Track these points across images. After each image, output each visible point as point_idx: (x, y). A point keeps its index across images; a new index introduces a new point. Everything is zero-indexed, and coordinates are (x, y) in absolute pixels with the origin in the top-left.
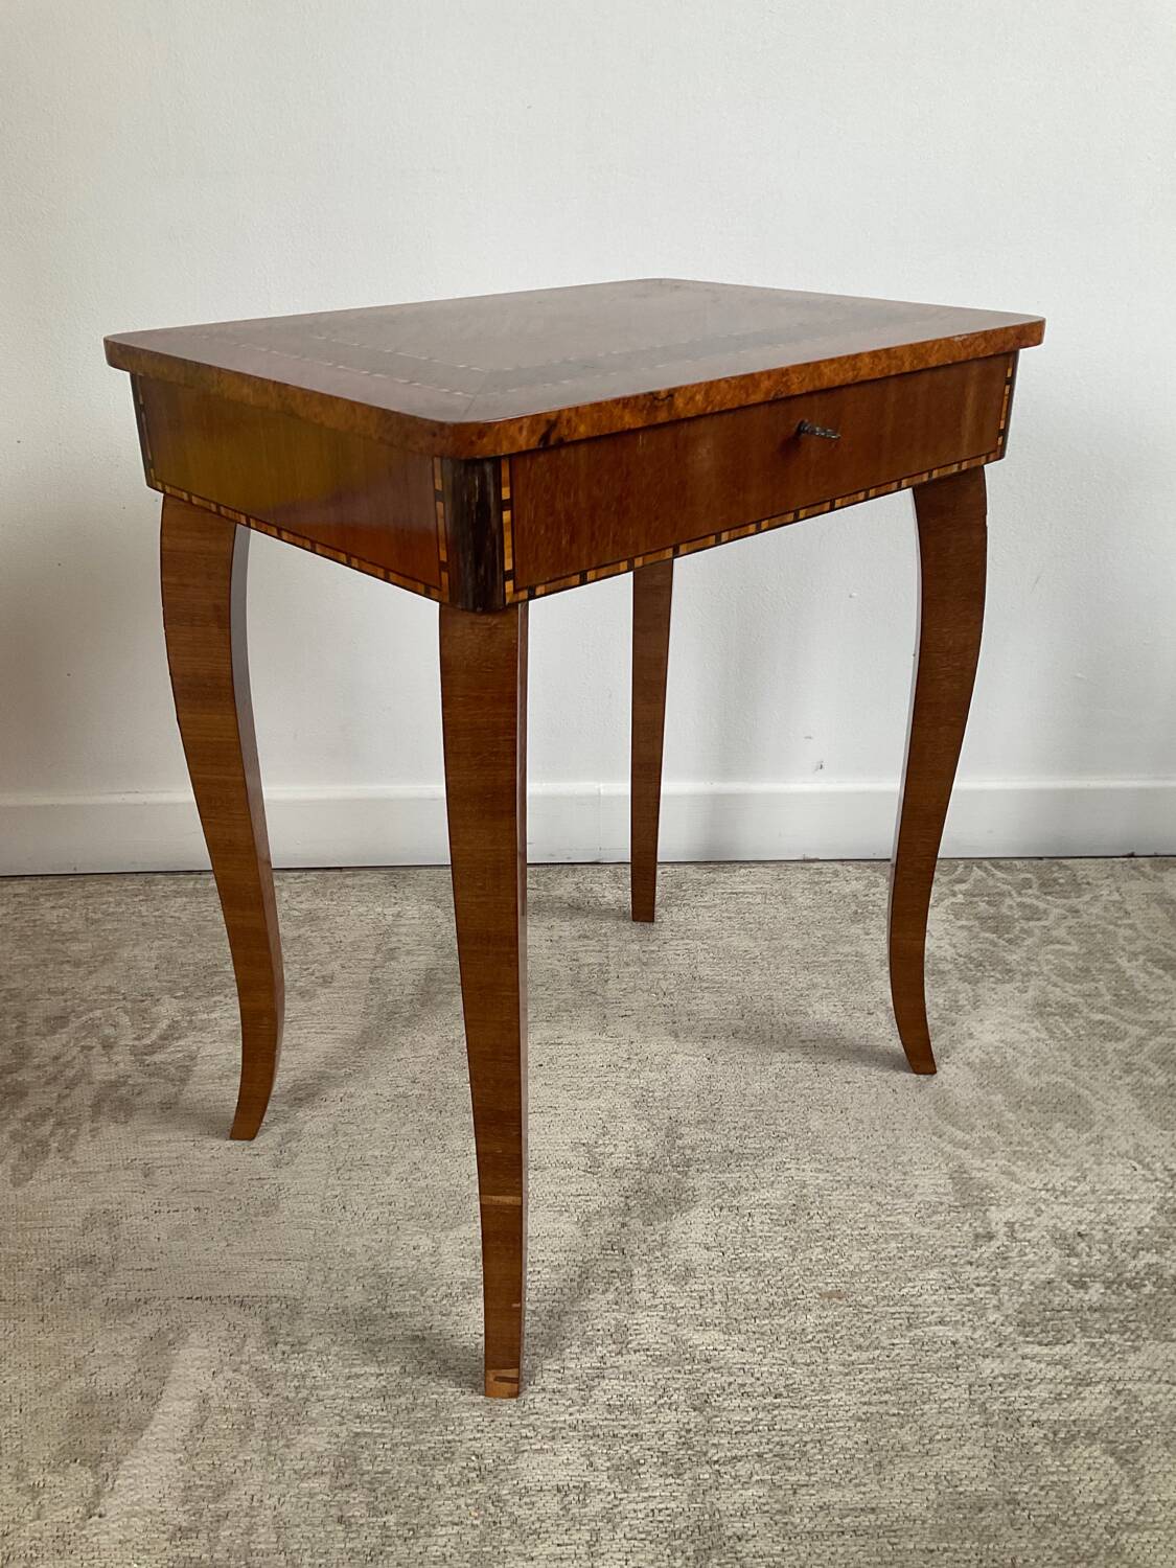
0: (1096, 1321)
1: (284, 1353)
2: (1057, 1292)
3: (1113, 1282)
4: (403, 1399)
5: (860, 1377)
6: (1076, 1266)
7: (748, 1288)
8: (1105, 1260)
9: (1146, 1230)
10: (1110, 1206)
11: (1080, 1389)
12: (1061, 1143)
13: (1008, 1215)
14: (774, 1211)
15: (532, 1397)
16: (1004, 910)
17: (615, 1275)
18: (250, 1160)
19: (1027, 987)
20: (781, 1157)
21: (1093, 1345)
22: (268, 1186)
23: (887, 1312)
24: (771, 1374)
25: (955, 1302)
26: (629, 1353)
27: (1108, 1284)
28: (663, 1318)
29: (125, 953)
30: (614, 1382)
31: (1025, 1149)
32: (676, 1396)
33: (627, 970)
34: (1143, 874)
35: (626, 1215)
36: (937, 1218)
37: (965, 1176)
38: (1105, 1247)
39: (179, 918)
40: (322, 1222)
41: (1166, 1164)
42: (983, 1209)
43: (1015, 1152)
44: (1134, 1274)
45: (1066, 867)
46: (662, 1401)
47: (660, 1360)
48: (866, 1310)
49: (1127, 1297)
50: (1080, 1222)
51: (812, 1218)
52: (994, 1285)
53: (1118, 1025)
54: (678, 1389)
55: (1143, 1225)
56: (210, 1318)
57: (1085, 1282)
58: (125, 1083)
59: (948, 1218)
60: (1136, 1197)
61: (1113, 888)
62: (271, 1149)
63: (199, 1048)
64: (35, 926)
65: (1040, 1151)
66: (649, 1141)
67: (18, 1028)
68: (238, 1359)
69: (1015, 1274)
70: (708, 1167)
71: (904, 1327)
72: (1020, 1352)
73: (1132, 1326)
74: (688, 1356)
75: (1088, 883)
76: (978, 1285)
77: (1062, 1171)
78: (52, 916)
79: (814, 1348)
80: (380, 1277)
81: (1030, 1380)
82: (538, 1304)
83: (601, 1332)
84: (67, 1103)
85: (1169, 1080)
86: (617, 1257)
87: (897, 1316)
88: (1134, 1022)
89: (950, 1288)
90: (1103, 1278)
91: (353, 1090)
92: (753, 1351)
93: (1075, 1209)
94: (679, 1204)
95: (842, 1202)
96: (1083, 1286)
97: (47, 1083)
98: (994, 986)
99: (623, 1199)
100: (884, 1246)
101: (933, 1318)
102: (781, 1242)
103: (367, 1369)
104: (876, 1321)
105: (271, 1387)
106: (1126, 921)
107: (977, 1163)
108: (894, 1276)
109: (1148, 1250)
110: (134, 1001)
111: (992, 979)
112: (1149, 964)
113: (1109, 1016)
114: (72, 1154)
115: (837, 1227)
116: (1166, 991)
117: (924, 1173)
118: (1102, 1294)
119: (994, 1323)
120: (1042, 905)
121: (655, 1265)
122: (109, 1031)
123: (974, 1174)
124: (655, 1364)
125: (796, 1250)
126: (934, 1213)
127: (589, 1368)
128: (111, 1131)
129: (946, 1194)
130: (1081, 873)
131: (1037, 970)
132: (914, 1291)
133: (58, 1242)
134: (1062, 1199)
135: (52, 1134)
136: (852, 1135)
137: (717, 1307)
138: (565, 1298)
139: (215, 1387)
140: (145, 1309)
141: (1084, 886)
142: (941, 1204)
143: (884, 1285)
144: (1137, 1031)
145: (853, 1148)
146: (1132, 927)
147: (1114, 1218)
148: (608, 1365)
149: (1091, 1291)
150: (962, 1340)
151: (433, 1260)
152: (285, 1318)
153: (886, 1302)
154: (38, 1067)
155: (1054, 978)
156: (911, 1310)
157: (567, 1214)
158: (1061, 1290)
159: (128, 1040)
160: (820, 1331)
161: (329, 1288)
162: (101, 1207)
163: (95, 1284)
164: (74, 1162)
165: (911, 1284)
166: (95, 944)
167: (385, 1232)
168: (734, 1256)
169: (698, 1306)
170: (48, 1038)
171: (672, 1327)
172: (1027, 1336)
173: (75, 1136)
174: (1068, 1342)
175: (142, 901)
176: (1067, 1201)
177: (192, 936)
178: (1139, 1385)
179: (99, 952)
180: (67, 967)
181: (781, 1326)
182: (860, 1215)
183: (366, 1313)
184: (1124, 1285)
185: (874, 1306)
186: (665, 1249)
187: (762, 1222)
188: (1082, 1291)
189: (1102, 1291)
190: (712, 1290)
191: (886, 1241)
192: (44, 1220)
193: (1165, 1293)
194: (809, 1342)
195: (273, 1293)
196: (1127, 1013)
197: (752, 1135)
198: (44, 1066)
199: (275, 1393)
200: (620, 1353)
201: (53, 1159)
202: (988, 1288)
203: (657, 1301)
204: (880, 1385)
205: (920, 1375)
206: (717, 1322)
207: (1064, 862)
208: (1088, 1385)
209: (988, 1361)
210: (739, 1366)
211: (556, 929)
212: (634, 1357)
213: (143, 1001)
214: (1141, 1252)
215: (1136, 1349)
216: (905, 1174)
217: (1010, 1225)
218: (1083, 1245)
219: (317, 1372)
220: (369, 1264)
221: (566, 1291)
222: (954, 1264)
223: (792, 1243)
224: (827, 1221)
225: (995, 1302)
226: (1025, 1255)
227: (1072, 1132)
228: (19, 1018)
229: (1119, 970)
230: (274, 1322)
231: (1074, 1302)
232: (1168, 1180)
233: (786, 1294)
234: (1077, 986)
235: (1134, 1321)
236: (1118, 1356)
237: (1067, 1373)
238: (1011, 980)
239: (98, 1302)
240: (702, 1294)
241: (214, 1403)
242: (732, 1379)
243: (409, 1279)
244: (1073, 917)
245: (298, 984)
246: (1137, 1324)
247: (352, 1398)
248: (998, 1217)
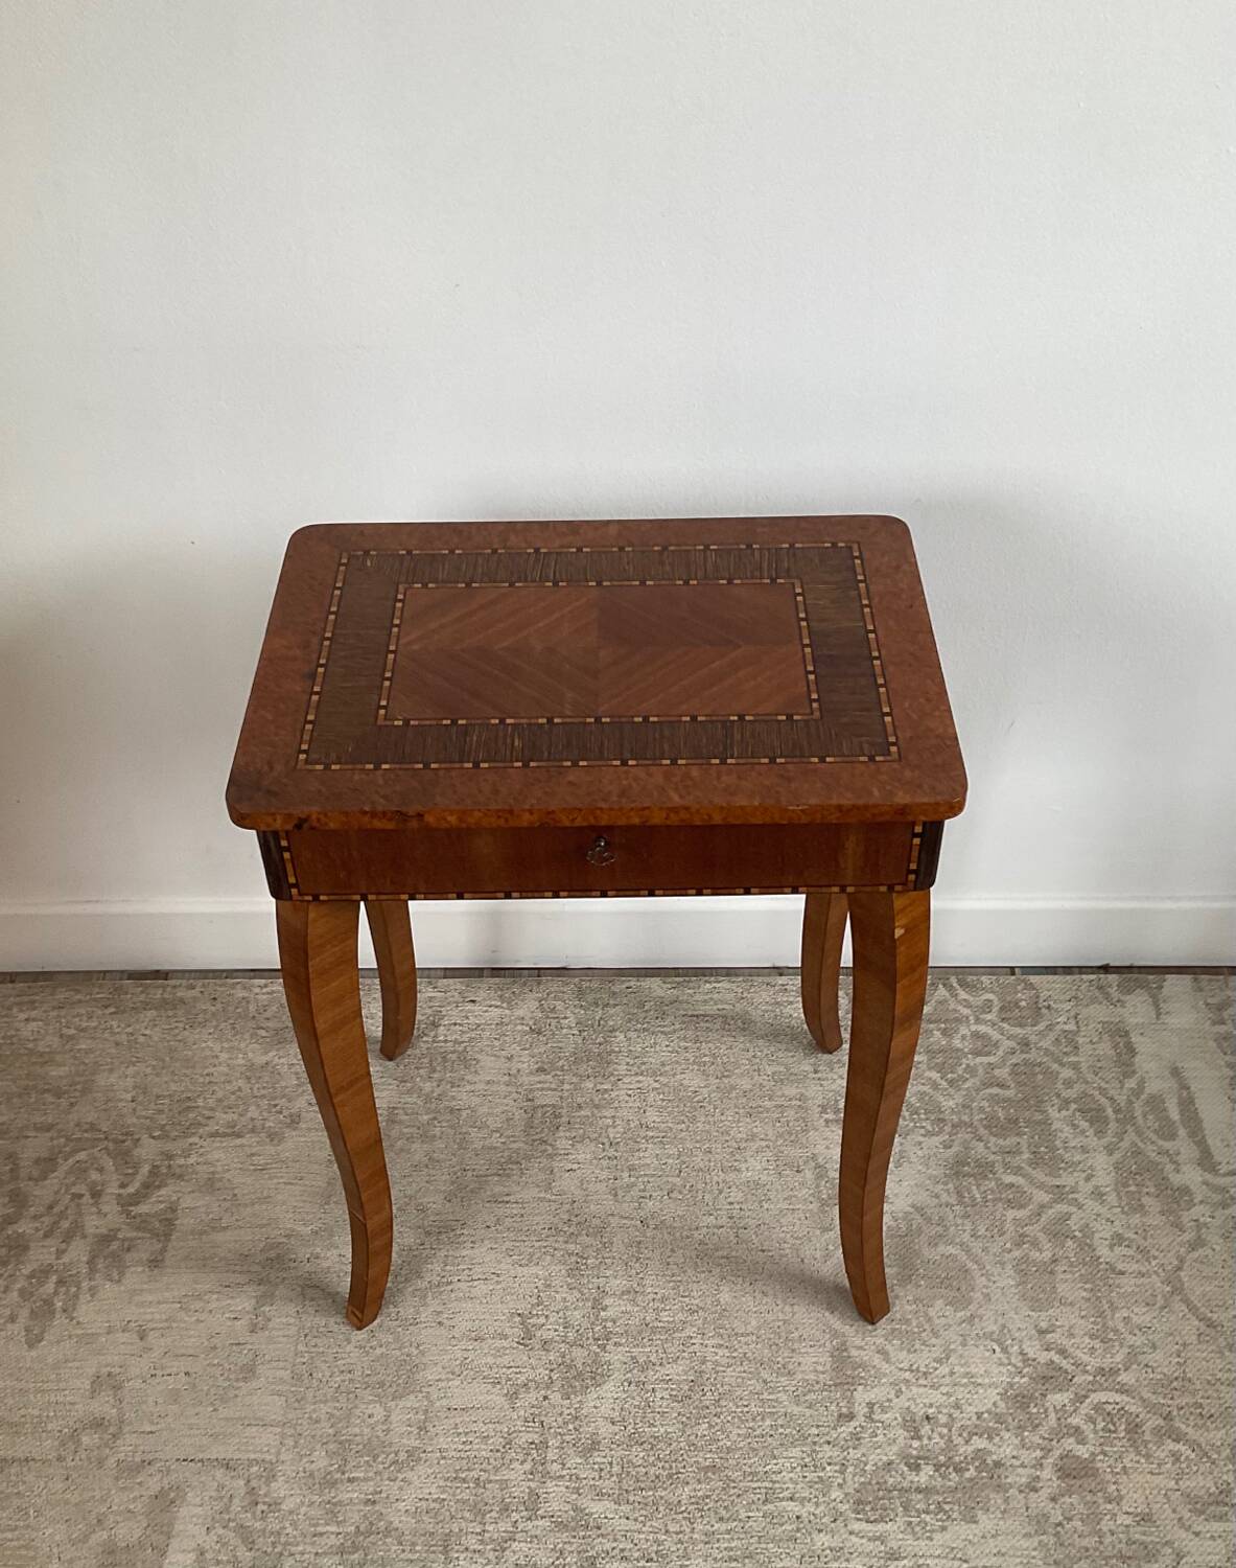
0: (919, 1501)
1: (263, 1512)
2: (893, 1473)
3: (942, 1465)
4: (356, 1555)
5: (717, 1545)
6: (916, 1449)
7: (640, 1462)
8: (942, 1443)
9: (986, 1415)
10: (962, 1389)
11: (889, 1562)
12: (937, 1322)
13: (872, 1395)
14: (674, 1386)
15: (456, 1555)
16: (957, 1043)
17: (533, 1446)
18: (229, 1323)
19: (953, 1141)
20: (690, 1331)
21: (911, 1523)
22: (245, 1352)
23: (749, 1487)
24: (647, 1540)
25: (807, 1479)
26: (537, 1519)
27: (937, 1468)
28: (567, 1487)
29: (102, 1080)
30: (522, 1544)
31: (904, 1327)
32: (569, 1559)
33: (578, 1114)
34: (1107, 996)
35: (548, 1388)
36: (809, 1397)
37: (845, 1354)
38: (945, 1431)
39: (150, 1037)
40: (293, 1389)
41: (1024, 1347)
42: (852, 1388)
43: (894, 1330)
44: (962, 1458)
45: (1031, 986)
46: (558, 1562)
47: (562, 1526)
48: (733, 1485)
49: (950, 1480)
50: (931, 1406)
51: (704, 1395)
52: (843, 1464)
53: (1025, 1189)
54: (572, 1552)
55: (984, 1410)
56: (203, 1479)
57: (919, 1464)
58: (115, 1238)
59: (820, 1397)
60: (987, 1381)
61: (1072, 1013)
62: (248, 1312)
63: (179, 1199)
64: (12, 1044)
65: (916, 1330)
66: (576, 1313)
67: (12, 1170)
68: (227, 1517)
69: (864, 1455)
70: (624, 1341)
71: (761, 1502)
72: (849, 1528)
73: (947, 1507)
74: (583, 1523)
75: (1049, 1007)
76: (829, 1464)
77: (930, 1351)
78: (28, 1030)
79: (684, 1518)
80: (340, 1443)
81: (851, 1553)
82: (467, 1473)
83: (517, 1500)
84: (66, 1259)
85: (1054, 1255)
86: (537, 1430)
87: (758, 1491)
88: (1041, 1186)
89: (806, 1466)
90: (935, 1461)
91: (318, 1250)
92: (636, 1520)
93: (931, 1391)
94: (594, 1378)
95: (734, 1379)
96: (916, 1468)
97: (46, 1236)
98: (921, 1139)
99: (547, 1372)
100: (760, 1424)
101: (786, 1494)
102: (676, 1418)
103: (328, 1528)
104: (739, 1495)
105: (253, 1542)
106: (1073, 1059)
107: (858, 1342)
108: (762, 1454)
109: (981, 1437)
110: (115, 1141)
111: (922, 1131)
112: (1078, 1114)
113: (1020, 1178)
114: (75, 1315)
115: (725, 1404)
116: (1084, 1150)
117: (810, 1350)
118: (930, 1476)
119: (835, 1500)
120: (995, 1035)
121: (567, 1438)
122: (94, 1176)
123: (854, 1353)
124: (556, 1529)
125: (687, 1425)
126: (809, 1391)
127: (504, 1532)
128: (108, 1289)
129: (823, 1373)
130: (1044, 995)
131: (967, 1120)
132: (775, 1468)
133: (71, 1404)
134: (922, 1382)
135: (56, 1293)
136: (754, 1309)
137: (614, 1478)
138: (491, 1467)
139: (209, 1541)
140: (152, 1470)
141: (1044, 1011)
142: (817, 1383)
143: (752, 1461)
144: (1042, 1197)
145: (754, 1323)
146: (1075, 1066)
147: (962, 1402)
148: (519, 1529)
149: (922, 1474)
150: (805, 1515)
151: (385, 1428)
152: (263, 1479)
153: (750, 1478)
154: (35, 1218)
155: (982, 1131)
156: (770, 1485)
157: (499, 1386)
158: (897, 1472)
159: (113, 1189)
160: (693, 1503)
161: (298, 1453)
162: (105, 1370)
163: (106, 1445)
164: (78, 1323)
165: (775, 1461)
166: (73, 1068)
167: (345, 1400)
168: (633, 1431)
169: (597, 1477)
170: (40, 1183)
171: (575, 1496)
172: (859, 1513)
173: (76, 1296)
174: (891, 1520)
175: (114, 1013)
176: (925, 1383)
177: (163, 1061)
178: (937, 1561)
179: (77, 1079)
180: (49, 1098)
181: (662, 1498)
182: (746, 1393)
183: (329, 1477)
184: (951, 1469)
185: (740, 1481)
186: (577, 1422)
187: (662, 1398)
188: (914, 1473)
189: (931, 1473)
190: (611, 1464)
191: (763, 1419)
192: (59, 1381)
193: (983, 1478)
194: (682, 1512)
195: (252, 1456)
196: (1039, 1175)
197: (668, 1308)
198: (41, 1216)
199: (256, 1547)
200: (530, 1519)
201: (60, 1320)
202: (837, 1468)
203: (565, 1472)
204: (731, 1553)
205: (764, 1546)
206: (611, 1492)
207: (1034, 979)
208: (896, 1559)
209: (821, 1535)
210: (623, 1533)
211: (516, 1059)
212: (540, 1523)
213: (124, 1141)
214: (974, 1438)
215: (944, 1529)
216: (793, 1351)
217: (871, 1405)
218: (928, 1427)
219: (289, 1530)
220: (331, 1431)
221: (492, 1461)
222: (815, 1443)
223: (684, 1419)
224: (717, 1398)
225: (841, 1481)
226: (876, 1436)
227: (949, 1310)
228: (11, 1160)
229: (1047, 1122)
230: (254, 1483)
231: (905, 1484)
232: (1020, 1364)
233: (671, 1467)
234: (1001, 1142)
235: (949, 1503)
236: (928, 1534)
237: (883, 1548)
238: (941, 1131)
239: (112, 1461)
240: (602, 1466)
241: (208, 1556)
242: (615, 1545)
243: (364, 1446)
244: (1022, 1052)
245: (268, 1124)
246: (951, 1506)
247: (317, 1554)
248: (862, 1396)
